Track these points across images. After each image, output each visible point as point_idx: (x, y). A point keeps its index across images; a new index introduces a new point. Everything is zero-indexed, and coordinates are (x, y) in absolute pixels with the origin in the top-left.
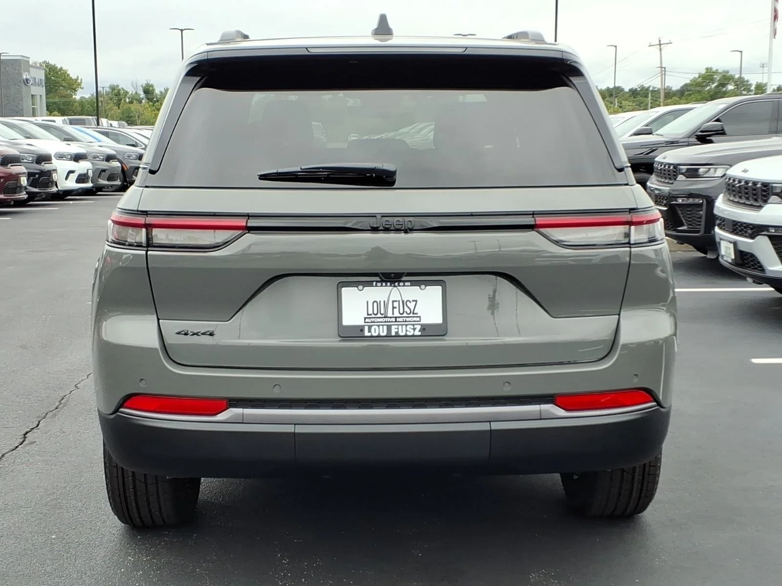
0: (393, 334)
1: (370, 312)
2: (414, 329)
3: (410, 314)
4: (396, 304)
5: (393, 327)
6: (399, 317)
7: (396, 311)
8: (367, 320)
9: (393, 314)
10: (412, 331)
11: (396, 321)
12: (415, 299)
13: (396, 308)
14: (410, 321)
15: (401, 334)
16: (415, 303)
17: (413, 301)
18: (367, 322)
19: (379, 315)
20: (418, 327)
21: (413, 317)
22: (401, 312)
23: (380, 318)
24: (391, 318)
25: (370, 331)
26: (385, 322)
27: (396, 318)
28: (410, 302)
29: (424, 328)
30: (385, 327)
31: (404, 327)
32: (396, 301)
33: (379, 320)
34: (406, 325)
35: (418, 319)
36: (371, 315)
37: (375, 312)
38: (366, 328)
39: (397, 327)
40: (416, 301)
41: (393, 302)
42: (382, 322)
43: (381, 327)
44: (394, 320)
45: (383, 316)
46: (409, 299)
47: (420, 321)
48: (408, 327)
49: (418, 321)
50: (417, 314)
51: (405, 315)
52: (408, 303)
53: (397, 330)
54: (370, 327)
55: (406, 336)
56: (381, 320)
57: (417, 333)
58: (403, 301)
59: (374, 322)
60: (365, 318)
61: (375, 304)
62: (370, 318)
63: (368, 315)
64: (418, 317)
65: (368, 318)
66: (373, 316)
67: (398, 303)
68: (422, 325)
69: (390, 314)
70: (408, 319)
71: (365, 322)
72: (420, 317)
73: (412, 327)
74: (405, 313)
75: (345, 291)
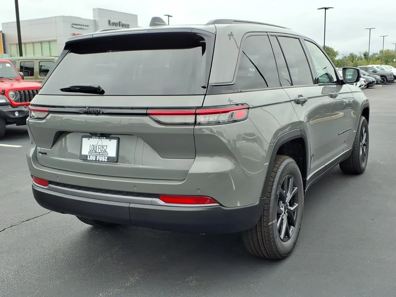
0: (97, 160)
1: (91, 150)
2: (105, 158)
3: (104, 151)
4: (100, 147)
5: (98, 157)
6: (100, 153)
7: (100, 149)
8: (89, 153)
9: (98, 151)
10: (104, 159)
11: (99, 154)
12: (106, 145)
13: (99, 148)
14: (104, 155)
15: (100, 160)
16: (106, 147)
17: (106, 146)
18: (90, 154)
19: (94, 151)
20: (106, 158)
21: (105, 153)
22: (101, 150)
23: (94, 152)
24: (97, 152)
25: (89, 158)
26: (96, 154)
27: (99, 153)
28: (105, 146)
29: (108, 158)
30: (95, 156)
31: (101, 157)
32: (100, 145)
33: (93, 153)
34: (102, 156)
35: (107, 154)
36: (91, 151)
37: (93, 150)
38: (88, 156)
39: (99, 157)
40: (107, 146)
41: (99, 145)
42: (95, 154)
43: (93, 156)
44: (98, 153)
45: (95, 152)
46: (104, 145)
47: (108, 155)
48: (103, 157)
49: (107, 155)
50: (107, 152)
51: (103, 152)
52: (104, 146)
53: (99, 158)
54: (90, 156)
55: (102, 161)
56: (94, 153)
57: (106, 160)
58: (102, 146)
59: (92, 154)
60: (89, 152)
61: (93, 146)
62: (91, 152)
63: (90, 150)
64: (106, 153)
65: (90, 152)
66: (92, 151)
67: (100, 146)
68: (108, 157)
69: (97, 151)
70: (103, 154)
71: (89, 154)
72: (107, 153)
73: (104, 157)
74: (103, 151)
75: (83, 139)
